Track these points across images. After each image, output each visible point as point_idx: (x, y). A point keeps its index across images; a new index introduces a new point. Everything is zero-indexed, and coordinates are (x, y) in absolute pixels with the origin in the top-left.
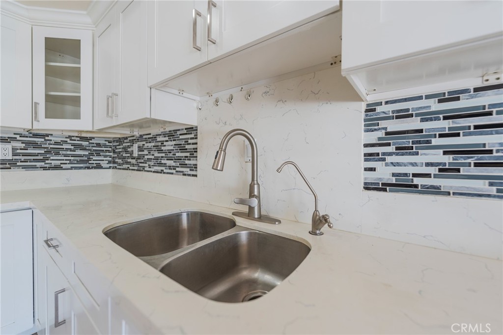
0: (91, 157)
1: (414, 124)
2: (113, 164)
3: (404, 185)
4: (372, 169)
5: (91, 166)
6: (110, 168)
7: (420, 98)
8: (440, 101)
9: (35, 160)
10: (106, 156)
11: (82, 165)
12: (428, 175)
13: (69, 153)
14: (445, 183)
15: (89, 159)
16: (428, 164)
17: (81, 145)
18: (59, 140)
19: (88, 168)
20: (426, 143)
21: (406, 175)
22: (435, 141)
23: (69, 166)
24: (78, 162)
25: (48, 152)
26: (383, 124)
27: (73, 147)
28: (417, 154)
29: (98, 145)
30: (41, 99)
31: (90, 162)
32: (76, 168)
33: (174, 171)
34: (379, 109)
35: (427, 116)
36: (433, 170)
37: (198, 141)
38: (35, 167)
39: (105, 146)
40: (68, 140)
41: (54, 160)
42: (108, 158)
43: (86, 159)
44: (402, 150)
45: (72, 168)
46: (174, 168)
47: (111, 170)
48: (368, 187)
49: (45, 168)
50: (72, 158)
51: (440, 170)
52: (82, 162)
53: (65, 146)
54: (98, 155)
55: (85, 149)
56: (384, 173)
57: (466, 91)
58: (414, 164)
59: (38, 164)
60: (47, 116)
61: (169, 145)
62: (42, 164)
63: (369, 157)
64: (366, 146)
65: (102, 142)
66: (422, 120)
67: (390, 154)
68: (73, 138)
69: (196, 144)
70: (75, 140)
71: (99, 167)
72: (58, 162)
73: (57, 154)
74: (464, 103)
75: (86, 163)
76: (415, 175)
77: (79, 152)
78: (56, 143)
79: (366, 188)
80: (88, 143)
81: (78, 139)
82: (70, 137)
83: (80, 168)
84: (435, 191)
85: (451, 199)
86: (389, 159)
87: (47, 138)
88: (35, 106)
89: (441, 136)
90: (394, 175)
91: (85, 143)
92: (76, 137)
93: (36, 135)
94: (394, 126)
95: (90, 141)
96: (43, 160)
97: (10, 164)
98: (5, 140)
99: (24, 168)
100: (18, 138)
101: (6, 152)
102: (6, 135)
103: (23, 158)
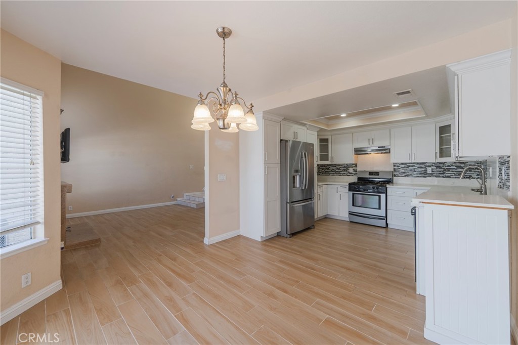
9: (440, 174)
13: (454, 170)
15: (465, 173)
17: (460, 166)
18: (449, 164)
19: (465, 178)
23: (454, 176)
25: (445, 170)
27: (456, 168)
29: (471, 166)
30: (438, 151)
31: (465, 175)
38: (439, 176)
40: (454, 164)
41: (447, 174)
45: (455, 178)
49: (443, 177)
50: (456, 173)
53: (452, 167)
55: (462, 168)
59: (441, 175)
60: (440, 157)
62: (442, 175)
65: (473, 164)
70: (457, 164)
71: (471, 177)
72: (449, 175)
73: (449, 171)
77: (459, 170)
78: (448, 166)
80: (464, 165)
81: (459, 163)
82: (454, 163)
87: (444, 164)
88: (436, 153)
91: (462, 165)
96: (443, 174)
97: (431, 175)
98: (429, 166)
99: (436, 176)
100: (434, 165)
101: (429, 170)
102: (430, 164)
103: (435, 173)
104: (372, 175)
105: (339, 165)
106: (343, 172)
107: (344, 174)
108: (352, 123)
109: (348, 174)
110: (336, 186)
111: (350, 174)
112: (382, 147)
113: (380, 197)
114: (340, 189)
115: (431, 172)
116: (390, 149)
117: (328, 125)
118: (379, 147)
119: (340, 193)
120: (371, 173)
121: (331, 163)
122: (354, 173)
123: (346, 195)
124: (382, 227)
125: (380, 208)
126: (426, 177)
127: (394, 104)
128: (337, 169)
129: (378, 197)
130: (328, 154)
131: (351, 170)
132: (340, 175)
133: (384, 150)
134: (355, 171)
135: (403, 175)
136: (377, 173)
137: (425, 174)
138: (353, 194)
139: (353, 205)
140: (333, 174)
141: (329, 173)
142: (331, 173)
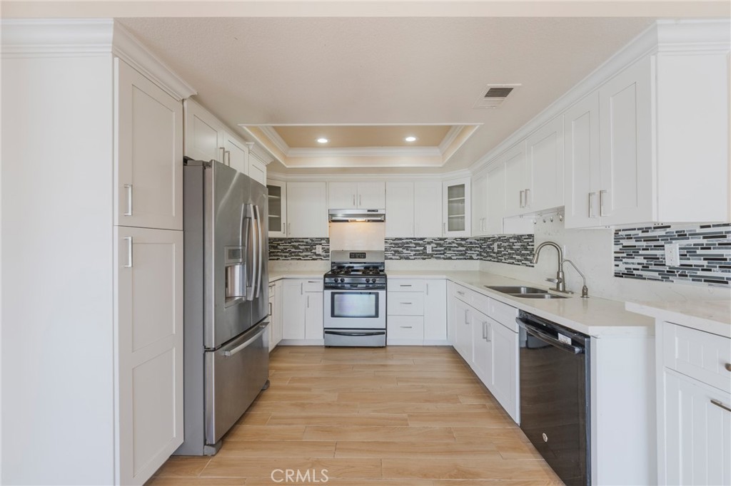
0: (467, 251)
1: (632, 242)
2: (482, 257)
3: (629, 274)
4: (617, 266)
5: (467, 258)
6: (478, 259)
7: (635, 229)
8: (643, 232)
9: (441, 254)
10: (475, 251)
11: (462, 257)
12: (638, 270)
13: (455, 249)
14: (645, 274)
15: (466, 253)
16: (639, 264)
17: (461, 244)
18: (450, 241)
19: (465, 259)
20: (637, 253)
21: (630, 269)
22: (641, 252)
23: (455, 257)
24: (460, 255)
25: (446, 249)
26: (621, 241)
27: (457, 245)
28: (634, 258)
29: (471, 243)
30: (446, 221)
31: (466, 255)
32: (459, 259)
33: (520, 263)
34: (620, 233)
35: (638, 239)
36: (640, 267)
37: (534, 244)
38: (439, 258)
39: (475, 244)
40: (455, 241)
41: (448, 254)
42: (477, 252)
43: (464, 253)
44: (629, 256)
45: (456, 259)
46: (521, 261)
47: (478, 261)
48: (617, 275)
49: (444, 259)
50: (457, 253)
51: (643, 267)
52: (462, 255)
53: (454, 245)
54: (471, 250)
55: (463, 246)
56: (622, 268)
57: (650, 228)
58: (633, 264)
60: (449, 230)
61: (517, 246)
62: (442, 256)
63: (617, 259)
64: (615, 252)
65: (473, 241)
66: (636, 241)
67: (624, 258)
69: (533, 245)
70: (458, 241)
71: (471, 258)
72: (450, 255)
73: (450, 250)
74: (650, 234)
75: (464, 256)
76: (634, 269)
77: (460, 248)
78: (450, 243)
79: (616, 276)
81: (460, 240)
82: (456, 239)
83: (461, 259)
84: (640, 277)
85: (646, 281)
86: (624, 260)
88: (444, 225)
89: (643, 249)
90: (626, 269)
91: (463, 242)
93: (441, 239)
94: (626, 243)
95: (466, 241)
96: (443, 254)
97: (430, 256)
98: (429, 243)
99: (436, 258)
100: (434, 241)
101: (429, 250)
102: (429, 241)
103: (436, 253)
104: (355, 258)
105: (297, 240)
106: (304, 254)
107: (307, 256)
108: (329, 160)
109: (314, 257)
110: (300, 282)
111: (317, 257)
112: (374, 211)
113: (377, 295)
114: (307, 287)
115: (431, 252)
116: (385, 215)
117: (285, 157)
118: (369, 211)
119: (309, 294)
120: (353, 255)
121: (285, 236)
122: (324, 254)
123: (320, 298)
124: (380, 347)
125: (377, 315)
126: (425, 259)
127: (408, 136)
128: (295, 247)
129: (373, 297)
130: (280, 219)
131: (319, 250)
132: (300, 259)
133: (375, 217)
134: (327, 251)
135: (398, 257)
136: (363, 255)
137: (424, 255)
138: (333, 294)
139: (333, 315)
140: (286, 256)
141: (278, 256)
142: (282, 256)
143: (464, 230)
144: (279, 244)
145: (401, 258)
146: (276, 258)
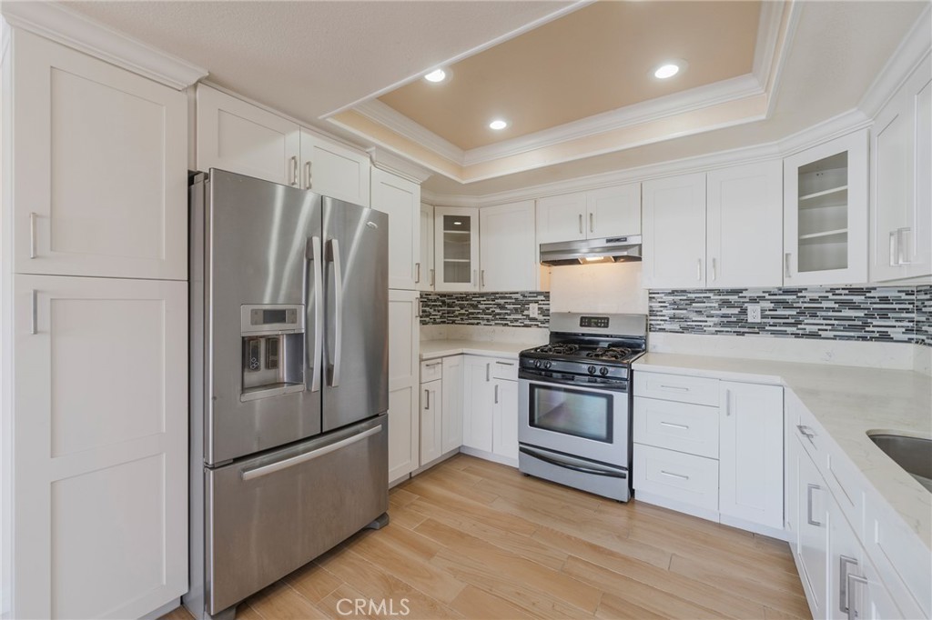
0: (869, 320)
5: (869, 335)
6: (910, 341)
9: (787, 325)
10: (900, 320)
11: (852, 334)
13: (830, 314)
15: (866, 324)
17: (851, 302)
18: (816, 296)
19: (864, 338)
23: (831, 334)
24: (846, 329)
25: (802, 313)
27: (837, 306)
29: (885, 300)
30: (793, 248)
31: (867, 329)
32: (842, 338)
38: (784, 333)
39: (900, 301)
40: (830, 295)
41: (809, 325)
42: (906, 324)
43: (860, 323)
45: (835, 338)
47: (911, 345)
49: (797, 335)
50: (836, 322)
52: (852, 328)
53: (825, 304)
54: (885, 317)
55: (858, 308)
59: (790, 330)
60: (801, 269)
62: (794, 329)
65: (893, 294)
68: (837, 292)
70: (841, 295)
71: (885, 338)
72: (815, 328)
73: (814, 316)
75: (859, 330)
77: (847, 313)
78: (812, 301)
80: (863, 297)
81: (847, 292)
82: (832, 290)
83: (849, 338)
87: (799, 294)
88: (786, 257)
91: (857, 299)
92: (843, 289)
93: (787, 292)
95: (868, 295)
96: (795, 325)
97: (759, 328)
98: (754, 300)
99: (773, 333)
100: (767, 297)
101: (754, 314)
102: (755, 295)
103: (772, 321)
104: (589, 326)
105: (503, 296)
106: (512, 317)
107: (516, 320)
109: (527, 322)
110: (485, 361)
111: (531, 322)
112: (618, 240)
113: (610, 399)
114: (496, 371)
115: (759, 320)
116: (640, 245)
117: (461, 169)
118: (608, 241)
119: (498, 382)
120: (586, 321)
121: (476, 290)
122: (541, 317)
123: (513, 390)
124: (618, 501)
125: (609, 438)
126: (743, 334)
128: (501, 307)
129: (603, 402)
131: (533, 310)
132: (506, 325)
133: (623, 252)
134: (545, 312)
135: (677, 327)
136: (603, 321)
137: (739, 325)
138: (532, 387)
139: (532, 423)
140: (488, 320)
141: (478, 318)
142: (483, 319)
143: (846, 267)
144: (479, 302)
145: (684, 330)
146: (476, 321)
